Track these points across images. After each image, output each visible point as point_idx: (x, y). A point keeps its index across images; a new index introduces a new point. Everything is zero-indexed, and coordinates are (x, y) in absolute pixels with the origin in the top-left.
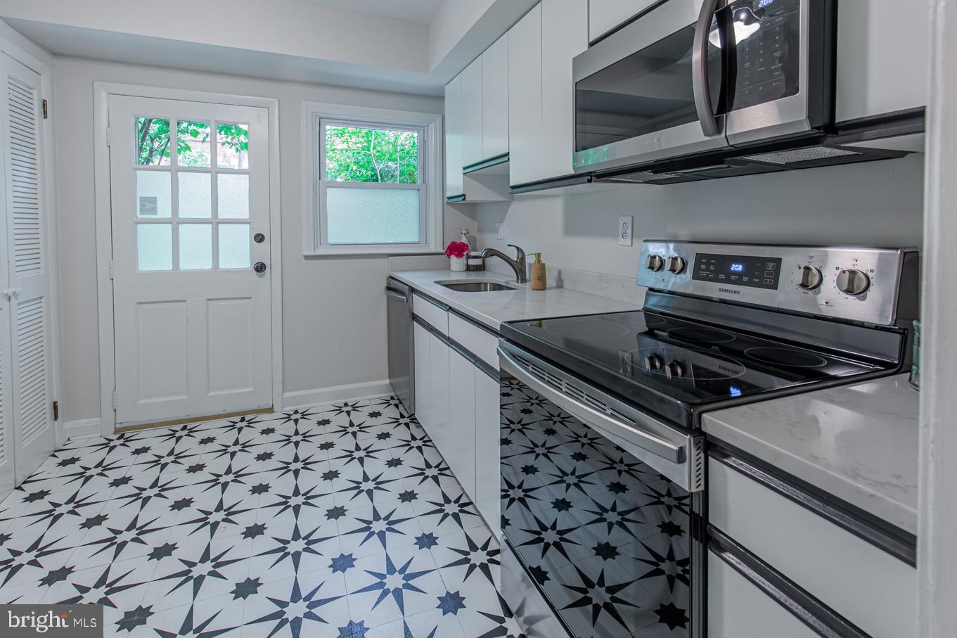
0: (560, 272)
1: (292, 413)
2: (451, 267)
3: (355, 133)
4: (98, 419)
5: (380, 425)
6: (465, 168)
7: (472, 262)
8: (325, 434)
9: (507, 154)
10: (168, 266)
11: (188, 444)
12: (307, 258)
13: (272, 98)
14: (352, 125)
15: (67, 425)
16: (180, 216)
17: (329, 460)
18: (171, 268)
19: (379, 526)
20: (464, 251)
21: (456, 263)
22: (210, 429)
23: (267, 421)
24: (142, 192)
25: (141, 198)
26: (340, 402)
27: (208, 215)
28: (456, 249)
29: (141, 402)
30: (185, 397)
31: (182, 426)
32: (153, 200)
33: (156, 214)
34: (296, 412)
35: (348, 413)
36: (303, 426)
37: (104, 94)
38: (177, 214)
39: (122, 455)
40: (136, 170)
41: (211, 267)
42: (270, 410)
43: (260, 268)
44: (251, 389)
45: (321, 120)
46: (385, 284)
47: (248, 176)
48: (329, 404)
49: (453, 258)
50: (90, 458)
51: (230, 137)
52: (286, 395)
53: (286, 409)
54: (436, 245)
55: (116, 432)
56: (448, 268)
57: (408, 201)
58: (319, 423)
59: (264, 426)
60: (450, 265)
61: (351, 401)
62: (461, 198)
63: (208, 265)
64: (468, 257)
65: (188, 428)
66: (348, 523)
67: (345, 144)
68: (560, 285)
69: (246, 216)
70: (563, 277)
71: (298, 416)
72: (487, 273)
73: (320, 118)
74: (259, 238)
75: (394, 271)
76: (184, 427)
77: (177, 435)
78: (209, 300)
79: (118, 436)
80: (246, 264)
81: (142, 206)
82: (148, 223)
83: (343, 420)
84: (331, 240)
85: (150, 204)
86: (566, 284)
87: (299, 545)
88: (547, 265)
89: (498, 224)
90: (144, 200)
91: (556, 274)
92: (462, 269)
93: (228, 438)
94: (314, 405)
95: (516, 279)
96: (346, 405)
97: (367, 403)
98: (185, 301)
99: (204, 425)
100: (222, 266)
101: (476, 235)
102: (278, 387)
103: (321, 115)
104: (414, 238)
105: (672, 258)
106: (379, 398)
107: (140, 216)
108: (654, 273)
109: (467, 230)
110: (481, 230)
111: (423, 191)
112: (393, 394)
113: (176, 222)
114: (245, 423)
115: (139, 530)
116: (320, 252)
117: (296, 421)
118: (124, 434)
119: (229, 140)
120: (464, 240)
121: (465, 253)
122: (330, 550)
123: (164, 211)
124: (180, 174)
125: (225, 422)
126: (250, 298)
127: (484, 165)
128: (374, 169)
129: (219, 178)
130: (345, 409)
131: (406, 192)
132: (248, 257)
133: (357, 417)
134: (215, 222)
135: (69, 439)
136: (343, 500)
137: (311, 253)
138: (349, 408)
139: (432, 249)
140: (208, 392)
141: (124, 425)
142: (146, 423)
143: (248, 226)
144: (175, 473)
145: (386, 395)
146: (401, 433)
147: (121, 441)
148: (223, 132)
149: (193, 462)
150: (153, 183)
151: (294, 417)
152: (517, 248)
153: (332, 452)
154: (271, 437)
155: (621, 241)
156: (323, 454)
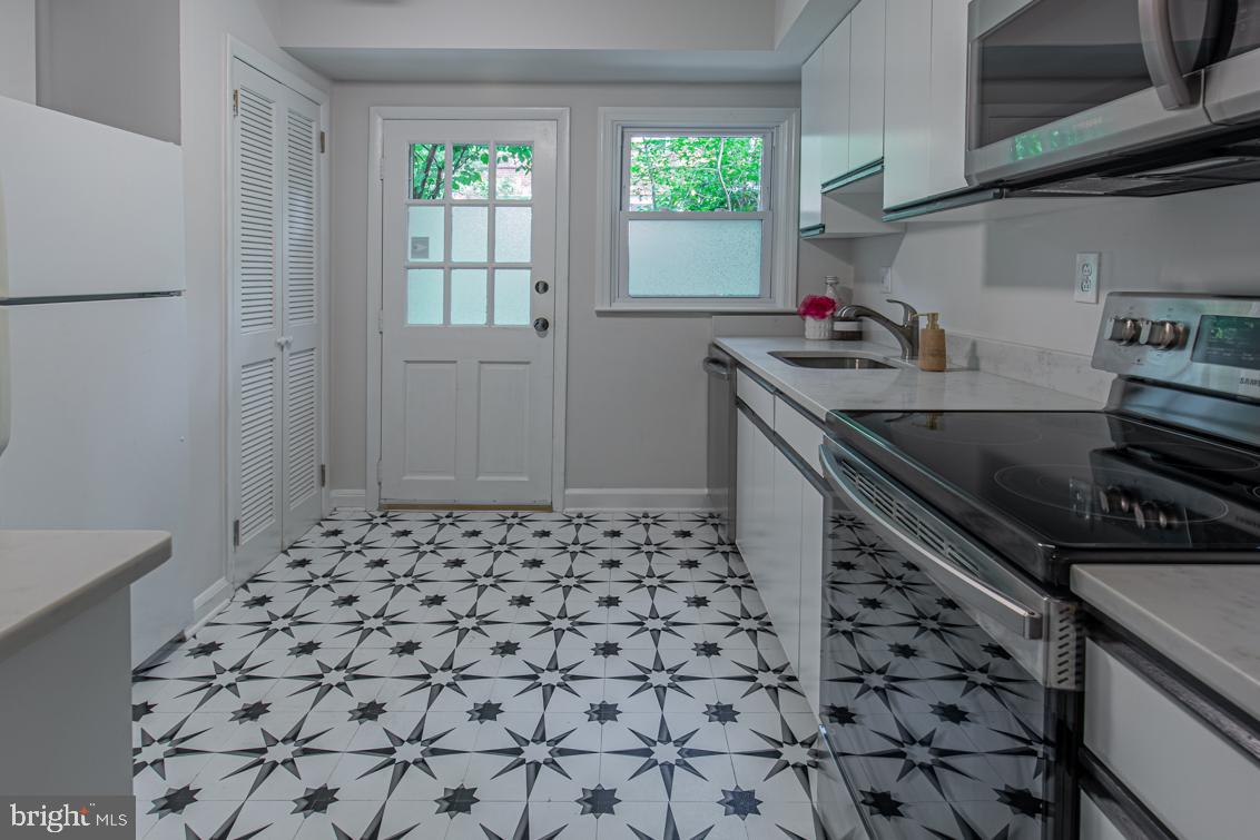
0: (974, 345)
1: (575, 516)
2: (806, 333)
3: (696, 144)
4: (363, 491)
5: (687, 549)
6: (824, 186)
7: (840, 326)
8: (613, 549)
9: (880, 162)
10: (438, 320)
11: (451, 534)
12: (601, 314)
13: (562, 106)
14: (691, 134)
15: (334, 493)
16: (454, 260)
17: (611, 583)
18: (442, 322)
19: (659, 678)
20: (826, 310)
21: (814, 327)
22: (478, 520)
23: (543, 521)
24: (415, 231)
25: (413, 238)
26: (638, 511)
27: (484, 259)
28: (818, 307)
29: (406, 478)
30: (452, 478)
31: (447, 512)
32: (425, 241)
33: (427, 256)
34: (580, 516)
35: (647, 526)
36: (586, 534)
37: (380, 120)
38: (450, 258)
39: (382, 535)
40: (409, 205)
41: (484, 322)
42: (549, 509)
43: (543, 325)
44: (526, 479)
45: (625, 130)
46: (704, 354)
47: (530, 208)
48: (623, 511)
49: (810, 321)
50: (352, 533)
51: (526, 161)
52: (568, 492)
53: (568, 510)
54: (785, 300)
55: (379, 510)
56: (800, 335)
57: (744, 238)
58: (606, 534)
59: (539, 527)
60: (804, 330)
61: (653, 511)
62: (817, 231)
63: (481, 320)
64: (834, 319)
65: (454, 515)
66: (619, 665)
67: (684, 160)
68: (974, 366)
69: (527, 259)
70: (979, 352)
71: (582, 521)
72: (864, 344)
73: (623, 128)
74: (542, 287)
75: (719, 336)
76: (449, 512)
77: (441, 522)
78: (481, 362)
79: (381, 513)
80: (524, 319)
81: (414, 247)
82: (419, 268)
83: (638, 534)
84: (632, 292)
85: (421, 245)
86: (983, 364)
87: (554, 678)
88: (948, 331)
89: (884, 270)
90: (416, 241)
91: (967, 347)
92: (822, 337)
93: (494, 534)
94: (605, 509)
95: (900, 353)
96: (646, 516)
97: (675, 517)
98: (455, 362)
99: (471, 515)
100: (498, 321)
101: (851, 286)
102: (559, 479)
103: (625, 124)
104: (753, 289)
105: (1153, 323)
106: (693, 513)
107: (412, 260)
108: (1123, 348)
109: (836, 278)
110: (859, 279)
111: (768, 220)
112: (712, 510)
113: (448, 267)
114: (517, 520)
115: (389, 620)
116: (617, 306)
117: (578, 526)
118: (388, 511)
119: (525, 164)
120: (829, 293)
121: (828, 313)
122: (591, 693)
123: (436, 254)
124: (454, 208)
125: (494, 515)
126: (528, 363)
127: (850, 180)
128: (724, 194)
129: (497, 213)
130: (643, 521)
131: (742, 224)
132: (528, 313)
133: (657, 534)
134: (491, 267)
135: (335, 510)
136: (619, 635)
137: (606, 308)
138: (650, 521)
139: (779, 306)
140: (477, 476)
141: (388, 502)
142: (408, 503)
143: (529, 272)
144: (432, 565)
145: (704, 511)
146: (715, 565)
147: (384, 520)
148: (516, 155)
149: (452, 555)
150: (425, 221)
151: (576, 521)
152: (905, 306)
153: (616, 573)
154: (545, 541)
155: (1078, 295)
156: (605, 573)
